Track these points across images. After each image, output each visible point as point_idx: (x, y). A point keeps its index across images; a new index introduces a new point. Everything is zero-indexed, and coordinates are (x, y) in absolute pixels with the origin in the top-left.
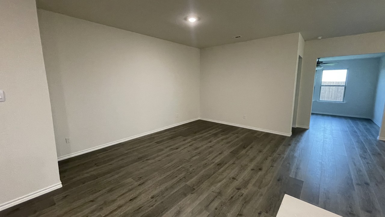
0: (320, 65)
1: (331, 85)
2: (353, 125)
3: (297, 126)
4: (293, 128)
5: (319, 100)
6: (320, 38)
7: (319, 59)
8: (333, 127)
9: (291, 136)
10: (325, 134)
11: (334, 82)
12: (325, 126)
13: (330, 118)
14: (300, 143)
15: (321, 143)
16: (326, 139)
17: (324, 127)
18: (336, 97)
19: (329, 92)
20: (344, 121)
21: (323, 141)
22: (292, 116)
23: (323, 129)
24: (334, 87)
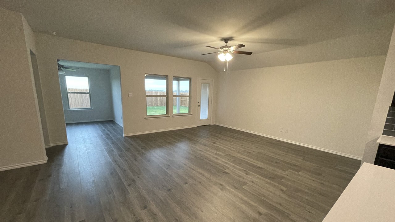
0: (61, 69)
1: (75, 92)
2: (104, 129)
3: (52, 145)
4: (46, 149)
5: (69, 109)
6: (54, 34)
7: (58, 61)
8: (90, 135)
9: (48, 161)
10: (86, 145)
11: (77, 89)
12: (83, 135)
13: (84, 125)
14: (63, 167)
15: (86, 157)
16: (89, 150)
17: (83, 137)
18: (83, 104)
19: (75, 99)
20: (97, 126)
21: (87, 153)
22: (42, 135)
23: (82, 139)
24: (78, 94)
